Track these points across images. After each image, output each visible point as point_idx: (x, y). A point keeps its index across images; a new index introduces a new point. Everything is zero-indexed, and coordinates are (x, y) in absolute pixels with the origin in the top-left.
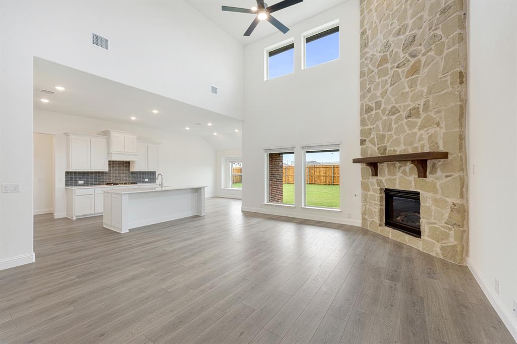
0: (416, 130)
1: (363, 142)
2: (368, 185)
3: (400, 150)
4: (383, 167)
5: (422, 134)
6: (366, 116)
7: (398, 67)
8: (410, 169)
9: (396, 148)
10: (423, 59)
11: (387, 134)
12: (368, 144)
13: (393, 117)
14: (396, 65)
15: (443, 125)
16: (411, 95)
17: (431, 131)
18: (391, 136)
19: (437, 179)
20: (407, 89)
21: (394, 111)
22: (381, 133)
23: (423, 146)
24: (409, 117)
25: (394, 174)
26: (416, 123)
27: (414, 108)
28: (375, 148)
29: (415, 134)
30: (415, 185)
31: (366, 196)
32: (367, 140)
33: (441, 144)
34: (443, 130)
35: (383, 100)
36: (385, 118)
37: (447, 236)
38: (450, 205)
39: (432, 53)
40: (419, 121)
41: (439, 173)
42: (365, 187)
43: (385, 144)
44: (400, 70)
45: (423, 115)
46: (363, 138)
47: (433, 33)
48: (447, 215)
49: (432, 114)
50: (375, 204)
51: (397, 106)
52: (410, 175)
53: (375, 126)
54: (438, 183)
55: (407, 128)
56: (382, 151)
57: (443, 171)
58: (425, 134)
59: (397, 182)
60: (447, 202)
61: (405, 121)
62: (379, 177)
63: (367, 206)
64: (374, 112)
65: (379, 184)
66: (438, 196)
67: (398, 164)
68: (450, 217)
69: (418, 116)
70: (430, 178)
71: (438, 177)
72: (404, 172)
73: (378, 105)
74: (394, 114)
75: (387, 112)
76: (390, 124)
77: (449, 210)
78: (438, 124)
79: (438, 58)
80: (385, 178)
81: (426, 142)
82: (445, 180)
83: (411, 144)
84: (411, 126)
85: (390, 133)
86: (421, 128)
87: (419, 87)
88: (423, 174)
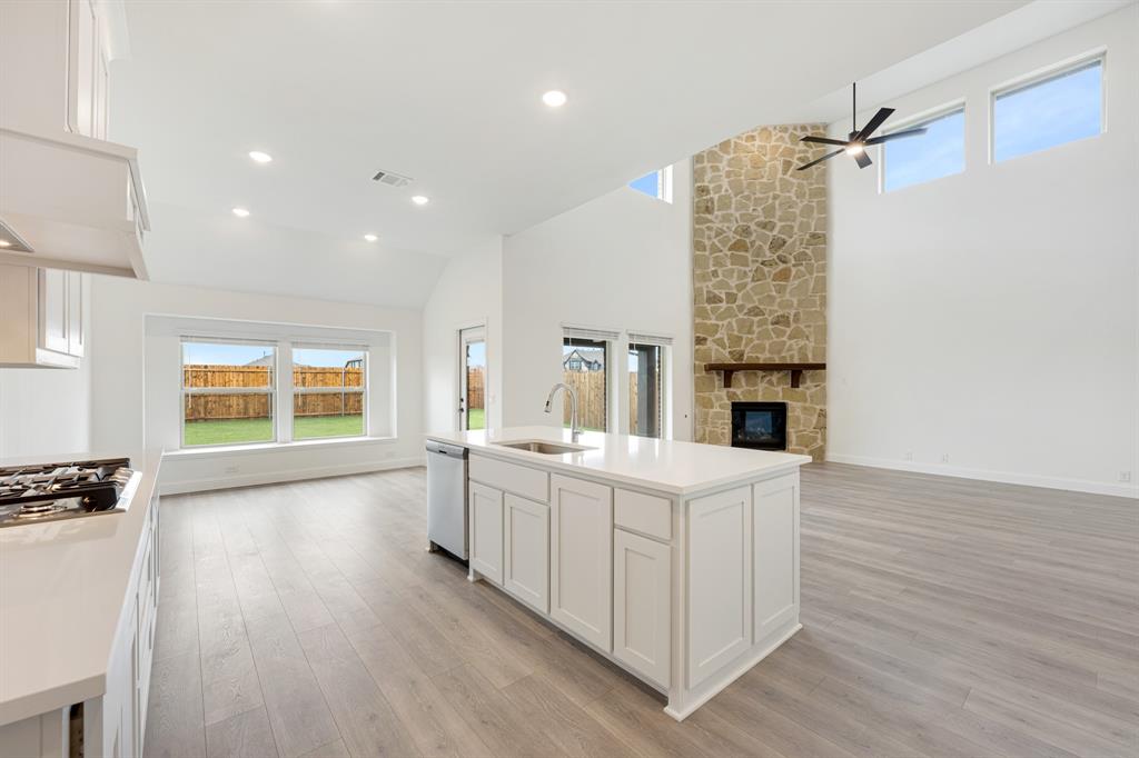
0: (785, 339)
1: (699, 341)
2: (710, 399)
3: (763, 358)
4: (740, 376)
5: (791, 345)
6: (708, 307)
7: (762, 264)
8: (779, 379)
9: (759, 355)
10: (794, 270)
11: (745, 336)
12: (709, 344)
13: (756, 319)
14: (760, 260)
15: (812, 339)
16: (778, 300)
17: (802, 343)
18: (751, 340)
19: (807, 388)
20: (774, 293)
21: (755, 311)
22: (736, 333)
23: (792, 357)
24: (776, 323)
25: (755, 385)
26: (785, 332)
27: (783, 316)
28: (726, 353)
29: (784, 342)
30: (783, 396)
31: (707, 414)
32: (710, 339)
33: (810, 356)
34: (813, 344)
35: (740, 295)
36: (741, 316)
37: (815, 439)
38: (818, 411)
39: (802, 268)
40: (788, 331)
41: (809, 383)
42: (702, 403)
43: (742, 348)
44: (766, 269)
45: (793, 326)
46: (702, 336)
47: (802, 250)
48: (814, 422)
49: (802, 326)
50: (725, 424)
51: (762, 307)
52: (779, 383)
53: (725, 322)
54: (808, 392)
55: (774, 336)
56: (737, 356)
57: (812, 382)
58: (795, 344)
59: (760, 393)
60: (815, 409)
61: (770, 327)
62: (731, 390)
63: (707, 429)
64: (724, 305)
65: (729, 397)
66: (807, 405)
67: (760, 373)
68: (818, 422)
69: (788, 325)
70: (801, 388)
71: (808, 386)
72: (770, 383)
73: (731, 298)
74: (756, 315)
75: (745, 311)
76: (751, 326)
77: (816, 416)
78: (807, 338)
79: (807, 276)
80: (742, 390)
81: (795, 353)
82: (814, 390)
83: (779, 352)
84: (780, 334)
85: (750, 336)
86: (790, 338)
87: (787, 297)
88: (795, 384)
